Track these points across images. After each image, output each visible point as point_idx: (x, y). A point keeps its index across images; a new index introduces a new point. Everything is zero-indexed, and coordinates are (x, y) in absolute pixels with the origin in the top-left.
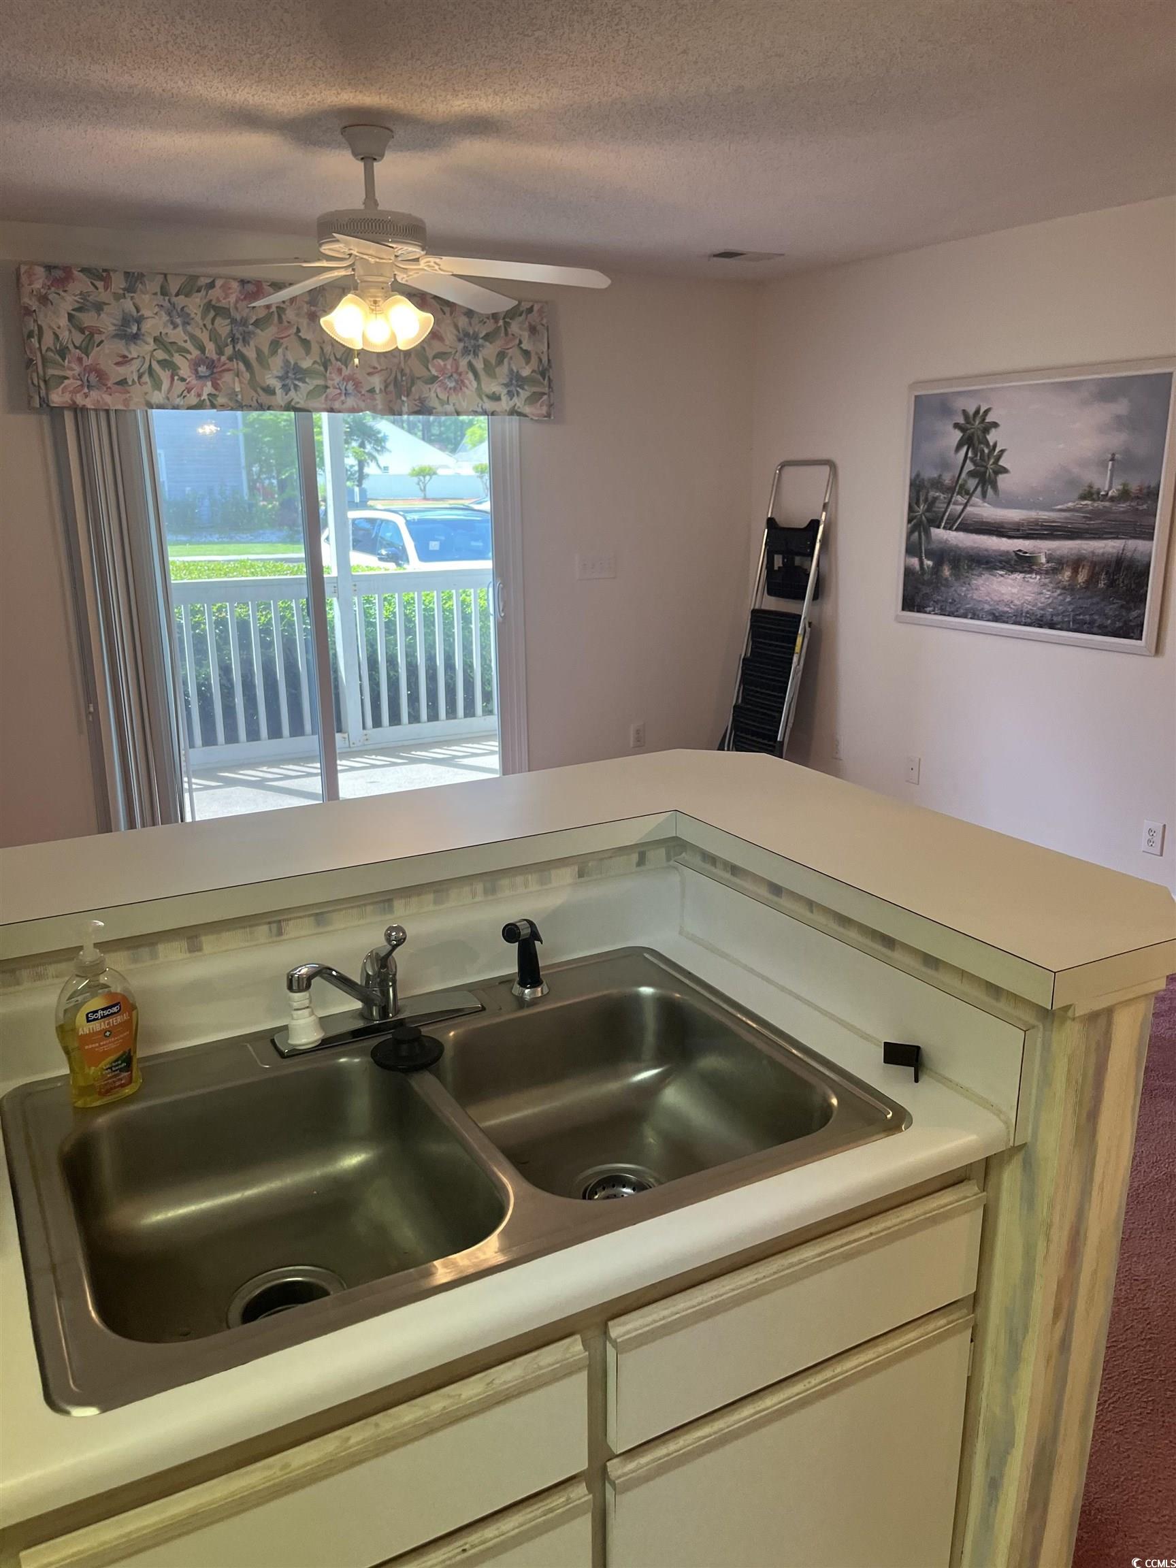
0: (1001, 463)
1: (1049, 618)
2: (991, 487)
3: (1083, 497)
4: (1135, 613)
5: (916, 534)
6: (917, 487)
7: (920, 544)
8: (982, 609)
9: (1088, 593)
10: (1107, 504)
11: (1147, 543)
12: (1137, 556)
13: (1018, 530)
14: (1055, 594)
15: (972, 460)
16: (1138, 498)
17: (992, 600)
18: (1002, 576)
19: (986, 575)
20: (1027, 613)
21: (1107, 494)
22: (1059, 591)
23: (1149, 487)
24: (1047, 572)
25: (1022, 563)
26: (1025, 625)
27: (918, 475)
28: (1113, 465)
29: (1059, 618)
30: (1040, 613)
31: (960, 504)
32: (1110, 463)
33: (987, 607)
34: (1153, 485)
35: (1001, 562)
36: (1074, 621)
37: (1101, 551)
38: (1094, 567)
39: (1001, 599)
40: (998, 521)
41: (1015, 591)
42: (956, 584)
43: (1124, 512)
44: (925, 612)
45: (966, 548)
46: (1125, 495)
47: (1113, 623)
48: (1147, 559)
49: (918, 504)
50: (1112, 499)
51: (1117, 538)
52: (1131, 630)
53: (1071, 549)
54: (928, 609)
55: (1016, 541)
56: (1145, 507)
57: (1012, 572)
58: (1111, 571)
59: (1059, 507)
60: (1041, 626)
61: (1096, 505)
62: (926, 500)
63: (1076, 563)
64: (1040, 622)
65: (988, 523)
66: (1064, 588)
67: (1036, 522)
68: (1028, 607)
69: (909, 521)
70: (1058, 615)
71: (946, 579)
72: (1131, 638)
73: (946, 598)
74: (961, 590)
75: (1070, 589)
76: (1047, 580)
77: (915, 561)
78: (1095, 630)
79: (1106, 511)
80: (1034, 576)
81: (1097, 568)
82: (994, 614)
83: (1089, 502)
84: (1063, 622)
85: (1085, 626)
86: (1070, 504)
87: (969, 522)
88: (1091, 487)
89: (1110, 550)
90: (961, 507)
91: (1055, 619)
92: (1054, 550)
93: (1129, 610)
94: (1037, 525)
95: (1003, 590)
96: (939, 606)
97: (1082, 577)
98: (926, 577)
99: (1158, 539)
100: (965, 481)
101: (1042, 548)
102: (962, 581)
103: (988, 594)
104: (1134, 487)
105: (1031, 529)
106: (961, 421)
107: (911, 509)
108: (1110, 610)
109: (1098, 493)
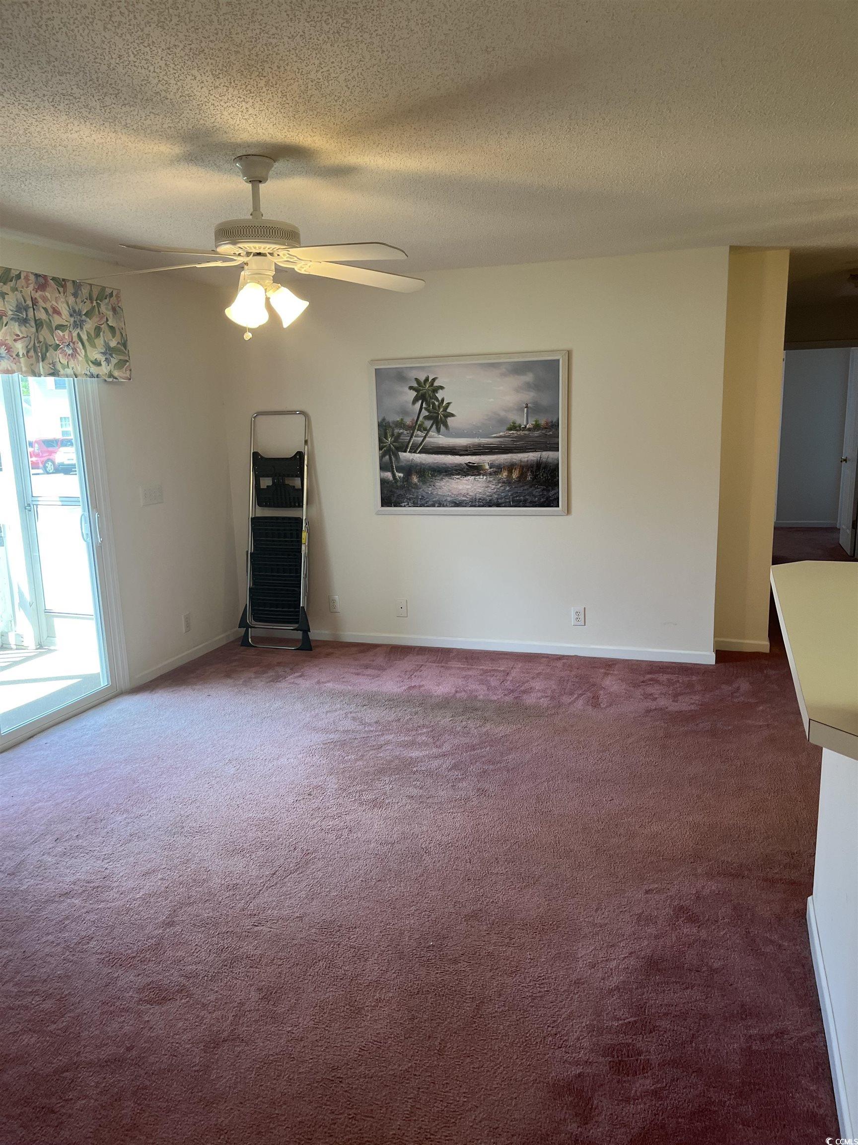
0: (449, 410)
1: (496, 501)
2: (443, 425)
3: (510, 429)
4: (552, 493)
5: (387, 457)
6: (384, 428)
7: (391, 462)
8: (446, 500)
9: (521, 484)
10: (526, 432)
11: (556, 453)
12: (550, 460)
13: (467, 451)
14: (498, 487)
15: (426, 409)
16: (546, 428)
17: (453, 494)
18: (458, 479)
19: (447, 479)
20: (480, 499)
21: (526, 427)
22: (500, 485)
23: (552, 422)
24: (490, 474)
25: (473, 470)
26: (479, 506)
27: (384, 419)
28: (527, 411)
29: (503, 500)
30: (488, 499)
31: (421, 437)
32: (526, 409)
33: (449, 499)
34: (555, 420)
35: (456, 470)
36: (513, 501)
37: (526, 459)
38: (523, 469)
39: (460, 492)
40: (451, 446)
41: (469, 487)
42: (424, 487)
43: (537, 437)
44: (402, 506)
45: (429, 463)
46: (537, 427)
47: (539, 499)
48: (556, 462)
49: (386, 438)
50: (529, 430)
51: (536, 451)
52: (552, 501)
53: (506, 459)
54: (403, 504)
55: (466, 457)
56: (551, 433)
57: (465, 476)
58: (534, 470)
59: (495, 435)
60: (490, 506)
61: (519, 433)
62: (392, 435)
63: (511, 467)
64: (490, 504)
65: (443, 448)
66: (504, 482)
67: (479, 445)
68: (478, 496)
69: (380, 449)
70: (501, 499)
71: (416, 484)
72: (552, 507)
73: (417, 496)
74: (428, 490)
75: (508, 482)
76: (491, 479)
77: (388, 475)
78: (527, 504)
79: (526, 436)
80: (482, 477)
81: (525, 470)
82: (455, 503)
83: (515, 432)
84: (506, 502)
85: (521, 503)
86: (501, 434)
87: (428, 447)
88: (514, 423)
89: (533, 458)
90: (422, 438)
91: (500, 501)
92: (494, 461)
93: (548, 491)
94: (481, 447)
95: (460, 487)
96: (412, 502)
97: (515, 475)
98: (399, 484)
99: (562, 450)
100: (423, 423)
101: (485, 460)
102: (428, 484)
103: (450, 491)
104: (542, 422)
105: (477, 450)
106: (415, 385)
107: (380, 441)
108: (537, 492)
109: (520, 426)
